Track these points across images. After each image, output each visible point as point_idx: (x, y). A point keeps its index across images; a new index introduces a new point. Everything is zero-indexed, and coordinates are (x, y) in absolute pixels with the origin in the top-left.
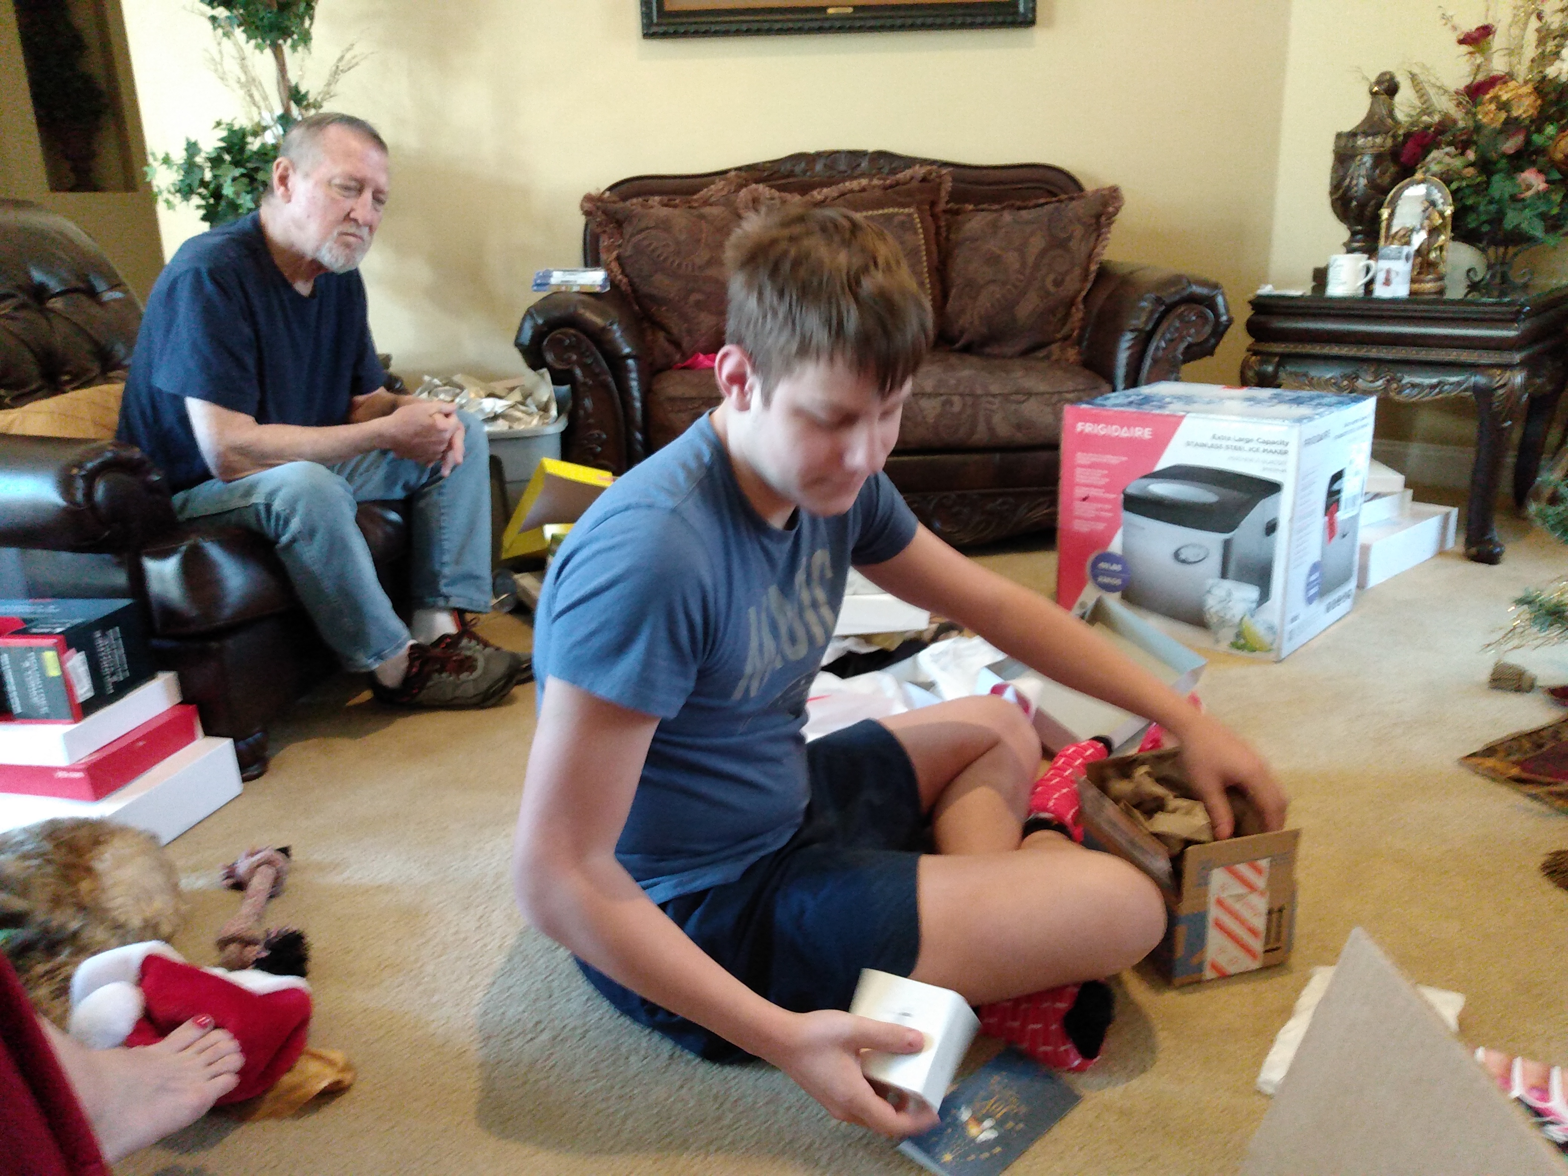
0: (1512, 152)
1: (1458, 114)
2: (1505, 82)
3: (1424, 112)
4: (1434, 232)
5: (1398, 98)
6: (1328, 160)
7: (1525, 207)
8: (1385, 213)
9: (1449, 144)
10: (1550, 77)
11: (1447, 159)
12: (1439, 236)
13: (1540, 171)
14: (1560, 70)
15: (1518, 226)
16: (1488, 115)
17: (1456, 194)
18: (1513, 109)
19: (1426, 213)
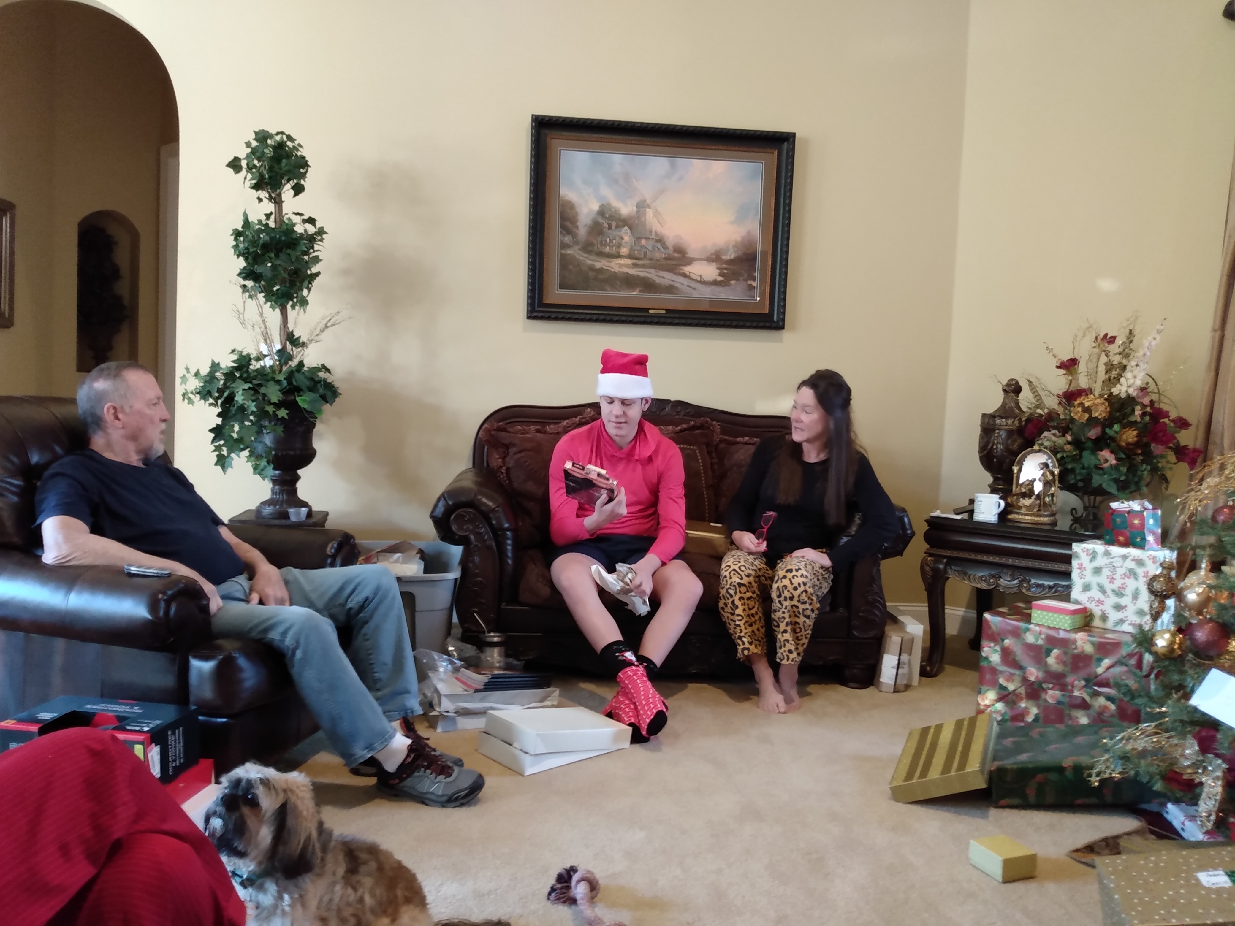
0: (1093, 438)
1: (1060, 410)
2: (1087, 395)
3: (1037, 407)
4: (1047, 484)
5: (1021, 396)
6: (978, 431)
7: (1105, 474)
8: (1015, 469)
9: (1055, 428)
10: (1114, 394)
11: (1053, 438)
12: (1051, 486)
13: (1112, 452)
14: (1120, 390)
15: (1101, 485)
16: (1078, 414)
17: (1061, 462)
18: (1093, 412)
19: (1042, 472)
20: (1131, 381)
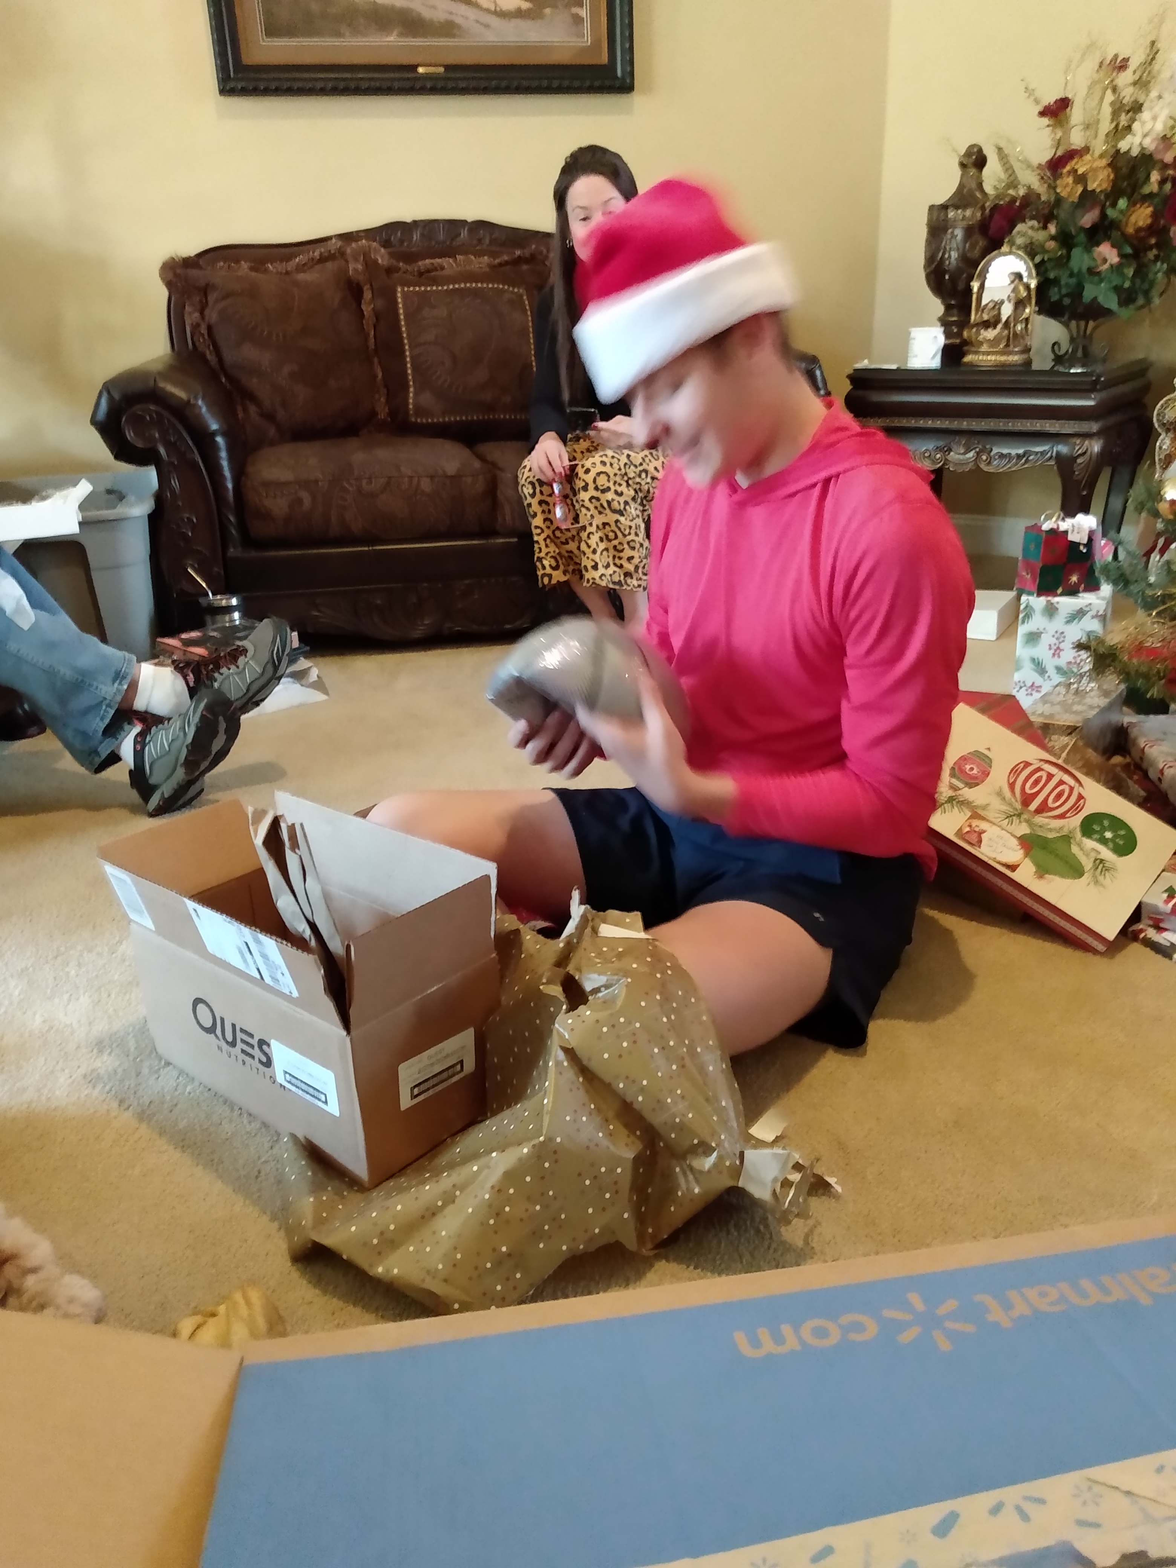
0: (1088, 226)
1: (1040, 188)
2: (1081, 156)
3: (1009, 185)
4: (1019, 304)
5: (986, 171)
6: (922, 233)
7: (1101, 281)
8: (975, 285)
9: (1032, 218)
10: (1122, 151)
11: (1030, 232)
12: (1025, 307)
13: (1113, 246)
14: (1132, 144)
15: (1095, 298)
16: (1067, 188)
17: (1039, 268)
18: (1089, 183)
19: (1012, 286)
20: (1148, 126)
